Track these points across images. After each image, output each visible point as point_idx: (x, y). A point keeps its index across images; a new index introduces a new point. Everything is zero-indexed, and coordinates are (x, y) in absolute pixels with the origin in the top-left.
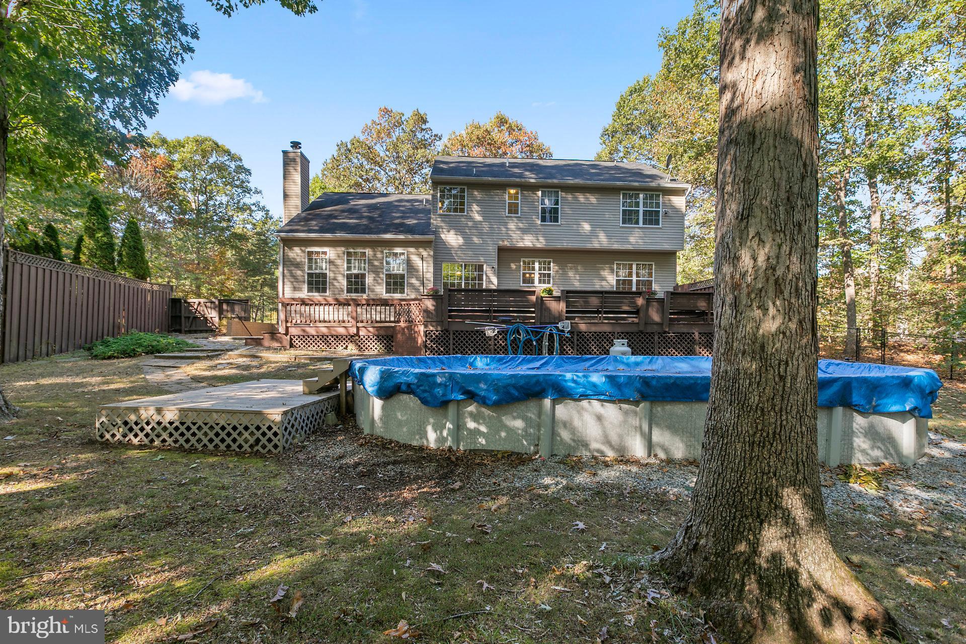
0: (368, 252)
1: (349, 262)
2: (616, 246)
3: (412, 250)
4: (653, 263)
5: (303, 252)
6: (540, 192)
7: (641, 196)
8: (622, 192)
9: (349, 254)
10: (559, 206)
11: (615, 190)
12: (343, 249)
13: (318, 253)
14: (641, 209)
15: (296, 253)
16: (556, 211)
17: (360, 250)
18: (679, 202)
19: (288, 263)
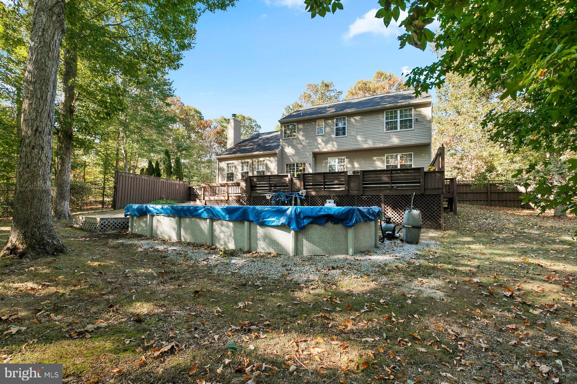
0: (250, 161)
1: (243, 166)
2: (381, 145)
3: (267, 158)
4: (412, 153)
5: (225, 163)
6: (335, 120)
7: (399, 112)
8: (385, 111)
9: (242, 163)
10: (346, 126)
11: (380, 111)
12: (240, 161)
13: (230, 164)
14: (399, 120)
15: (223, 165)
16: (344, 129)
17: (246, 160)
18: (426, 112)
19: (221, 170)
